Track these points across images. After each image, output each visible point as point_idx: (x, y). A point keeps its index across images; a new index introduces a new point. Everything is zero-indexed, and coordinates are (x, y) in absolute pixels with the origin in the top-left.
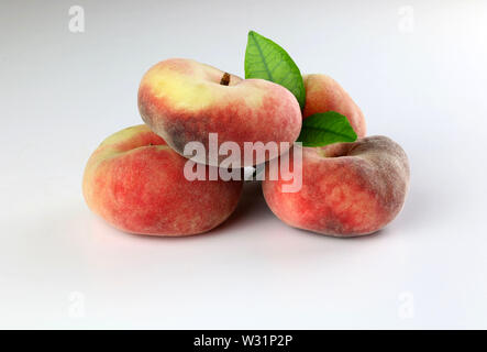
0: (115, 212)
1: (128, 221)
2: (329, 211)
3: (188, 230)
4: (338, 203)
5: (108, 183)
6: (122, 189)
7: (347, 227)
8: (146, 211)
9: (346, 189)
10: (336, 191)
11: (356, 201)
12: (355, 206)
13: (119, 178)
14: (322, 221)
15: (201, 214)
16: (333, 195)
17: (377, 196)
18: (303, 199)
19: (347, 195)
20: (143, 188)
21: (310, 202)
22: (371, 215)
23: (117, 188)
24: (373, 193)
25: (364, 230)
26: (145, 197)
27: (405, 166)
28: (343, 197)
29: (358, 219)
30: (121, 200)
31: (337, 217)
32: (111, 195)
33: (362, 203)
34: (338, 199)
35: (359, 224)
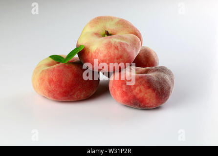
0: (49, 92)
1: (55, 95)
2: (134, 97)
3: (80, 98)
4: (138, 94)
5: (46, 80)
6: (53, 81)
7: (143, 104)
8: (63, 91)
9: (142, 87)
10: (138, 88)
11: (146, 93)
12: (146, 95)
13: (51, 77)
14: (132, 102)
15: (85, 91)
16: (136, 90)
17: (156, 91)
18: (123, 91)
19: (143, 90)
20: (62, 80)
21: (126, 93)
22: (153, 99)
23: (51, 81)
24: (154, 90)
25: (150, 107)
26: (63, 84)
27: (172, 79)
28: (140, 91)
29: (147, 101)
30: (52, 86)
31: (138, 100)
32: (48, 84)
33: (149, 94)
34: (138, 92)
35: (148, 104)
